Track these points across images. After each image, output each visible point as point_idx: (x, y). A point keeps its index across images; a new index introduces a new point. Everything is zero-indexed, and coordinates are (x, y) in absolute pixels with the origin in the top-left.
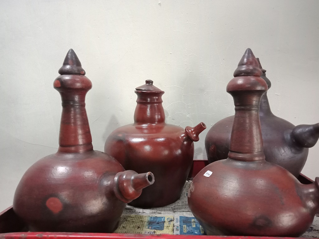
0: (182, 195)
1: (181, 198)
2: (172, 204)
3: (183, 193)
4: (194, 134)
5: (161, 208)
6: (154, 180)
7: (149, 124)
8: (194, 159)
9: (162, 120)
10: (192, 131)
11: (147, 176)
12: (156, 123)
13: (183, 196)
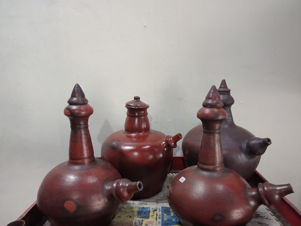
0: (163, 187)
1: (163, 190)
2: (156, 196)
3: (164, 185)
4: (173, 142)
5: (147, 199)
6: (142, 187)
7: (137, 133)
9: (147, 129)
10: (171, 140)
11: (138, 184)
12: (143, 132)
13: (164, 188)
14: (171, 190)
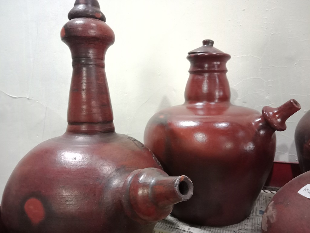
0: (253, 212)
1: (251, 216)
3: (255, 208)
4: (278, 118)
7: (205, 102)
8: (276, 160)
10: (275, 114)
12: (216, 101)
13: (254, 214)
14: (272, 216)
